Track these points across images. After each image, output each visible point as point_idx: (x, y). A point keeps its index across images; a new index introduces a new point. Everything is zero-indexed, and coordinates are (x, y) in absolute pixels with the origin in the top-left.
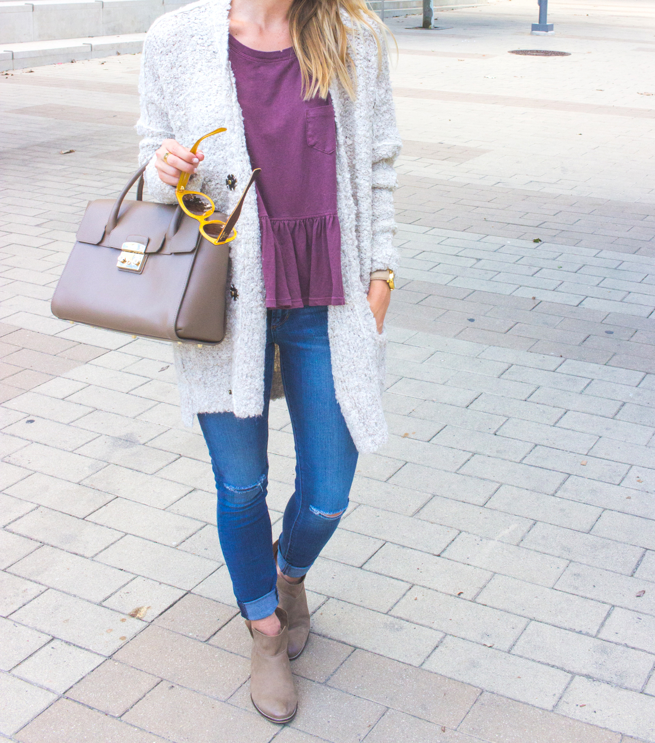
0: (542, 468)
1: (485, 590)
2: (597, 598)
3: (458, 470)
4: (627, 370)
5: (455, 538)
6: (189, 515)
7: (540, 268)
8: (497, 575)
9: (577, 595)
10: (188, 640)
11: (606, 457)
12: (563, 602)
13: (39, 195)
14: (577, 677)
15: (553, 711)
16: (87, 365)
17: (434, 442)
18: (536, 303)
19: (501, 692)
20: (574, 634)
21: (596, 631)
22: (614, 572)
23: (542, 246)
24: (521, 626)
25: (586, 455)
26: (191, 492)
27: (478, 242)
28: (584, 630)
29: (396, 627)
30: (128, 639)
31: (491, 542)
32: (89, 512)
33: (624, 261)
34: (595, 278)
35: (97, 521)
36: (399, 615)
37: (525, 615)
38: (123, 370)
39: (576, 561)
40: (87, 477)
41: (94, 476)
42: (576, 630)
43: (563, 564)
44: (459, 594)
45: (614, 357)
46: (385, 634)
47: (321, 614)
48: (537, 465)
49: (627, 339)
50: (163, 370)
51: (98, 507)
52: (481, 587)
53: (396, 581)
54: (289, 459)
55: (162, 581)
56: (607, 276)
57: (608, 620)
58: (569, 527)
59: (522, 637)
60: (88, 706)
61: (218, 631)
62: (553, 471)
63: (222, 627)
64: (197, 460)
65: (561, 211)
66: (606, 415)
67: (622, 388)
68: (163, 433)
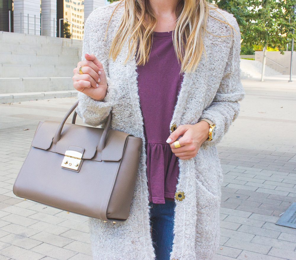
4: (244, 212)
13: (11, 144)
16: (13, 206)
25: (223, 245)
26: (44, 257)
33: (246, 170)
34: (233, 176)
40: (0, 250)
45: (239, 206)
49: (245, 199)
50: (44, 208)
56: (239, 176)
64: (50, 244)
65: (222, 152)
66: (233, 229)
67: (241, 219)
68: (38, 233)
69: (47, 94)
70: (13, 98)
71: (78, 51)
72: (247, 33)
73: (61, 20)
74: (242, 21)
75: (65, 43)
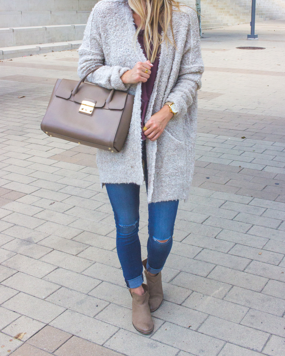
0: (238, 256)
1: (203, 325)
2: (263, 329)
3: (195, 257)
5: (190, 295)
6: (53, 281)
7: (244, 151)
8: (210, 316)
9: (252, 328)
10: (43, 352)
11: (272, 250)
12: (245, 332)
13: (5, 117)
16: (14, 202)
17: (184, 242)
18: (241, 169)
20: (249, 350)
21: (261, 349)
22: (273, 315)
23: (245, 141)
24: (221, 346)
25: (262, 249)
26: (56, 269)
27: (214, 139)
28: (255, 348)
29: (154, 345)
30: (12, 351)
31: (209, 297)
32: (3, 280)
34: (271, 156)
35: (6, 285)
36: (156, 339)
37: (223, 339)
38: (32, 204)
39: (253, 308)
40: (5, 261)
41: (8, 260)
43: (246, 310)
44: (189, 327)
45: (279, 197)
46: (147, 350)
47: (115, 338)
48: (235, 255)
50: (51, 204)
51: (8, 277)
52: (201, 323)
53: (157, 319)
54: (109, 251)
55: (34, 318)
56: (277, 155)
57: (268, 343)
58: (250, 289)
59: (221, 352)
61: (59, 347)
62: (244, 258)
63: (62, 345)
64: (62, 251)
65: (257, 123)
66: (273, 228)
67: (282, 213)
68: (47, 237)
69: (43, 48)
70: (3, 54)
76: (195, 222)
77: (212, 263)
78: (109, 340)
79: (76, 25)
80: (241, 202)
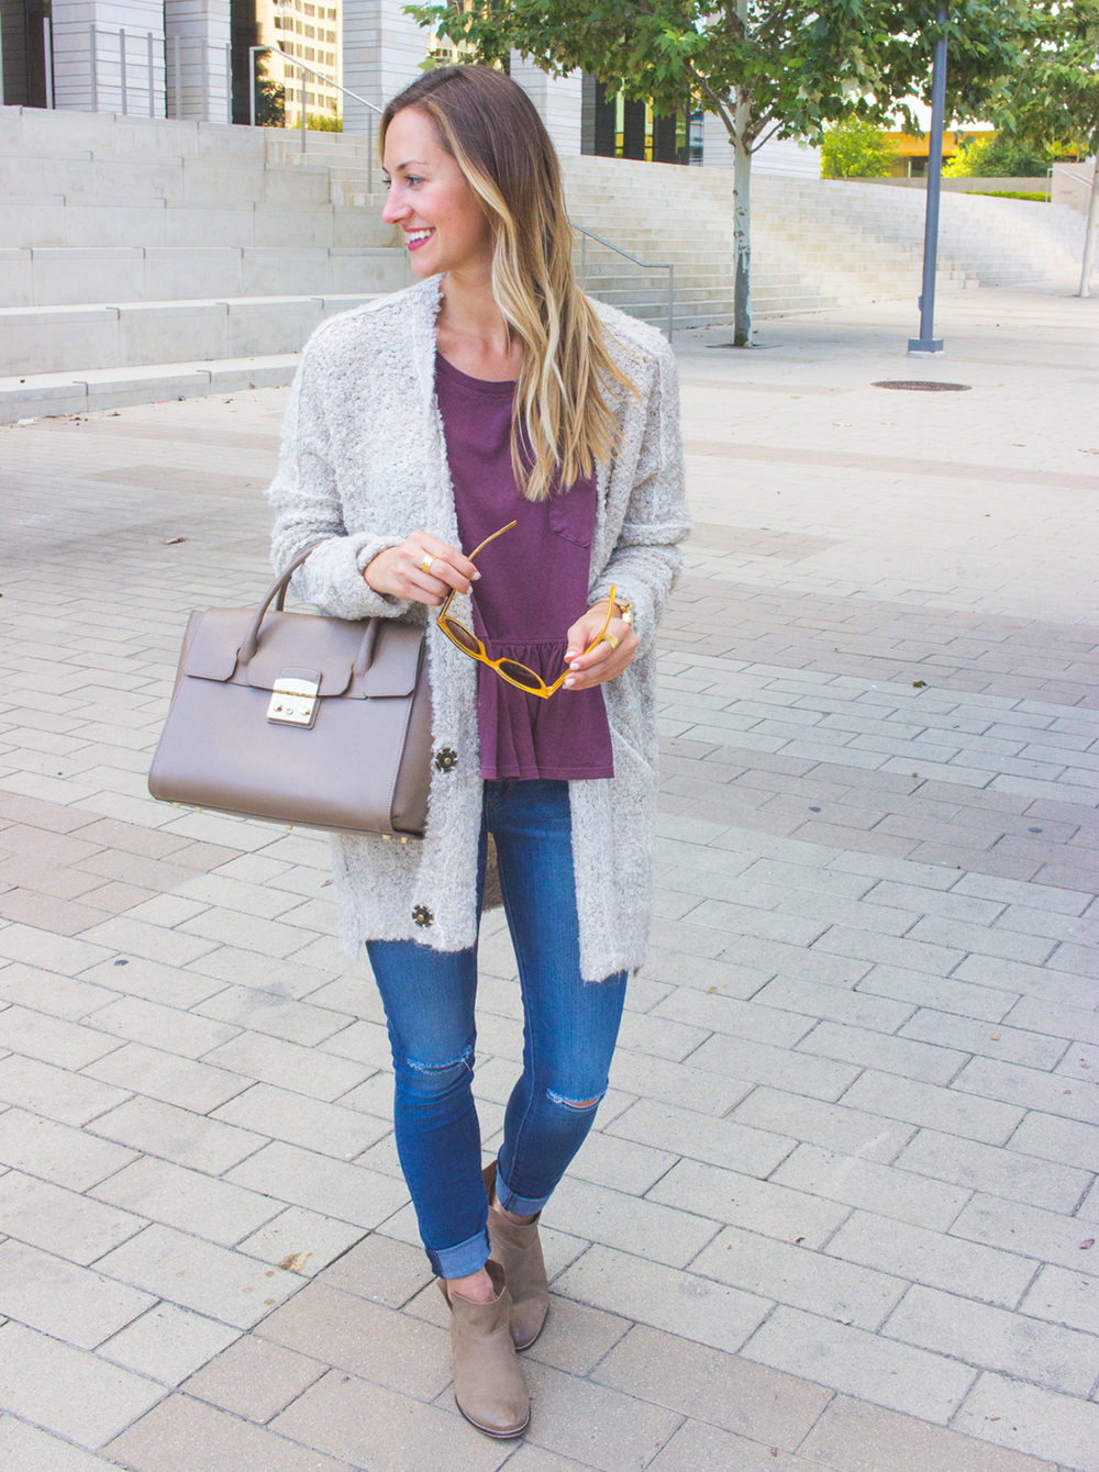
0: (929, 1044)
1: (838, 1235)
2: (1017, 1250)
3: (795, 1045)
4: (1064, 891)
5: (791, 1153)
6: (370, 1111)
7: (924, 728)
8: (857, 1211)
9: (986, 1245)
10: (371, 1306)
11: (1032, 1027)
12: (964, 1256)
13: (131, 608)
14: (986, 1373)
15: (948, 1426)
16: (209, 875)
17: (757, 1001)
18: (918, 783)
19: (865, 1396)
20: (982, 1305)
21: (1016, 1301)
22: (1044, 1209)
23: (927, 693)
24: (897, 1292)
25: (1000, 1024)
26: (375, 1075)
27: (825, 687)
28: (997, 1300)
29: (699, 1290)
30: (277, 1304)
31: (849, 1158)
32: (215, 1105)
33: (1058, 718)
34: (1012, 744)
35: (227, 1120)
36: (702, 1272)
37: (902, 1275)
38: (267, 884)
39: (983, 1191)
40: (211, 1051)
41: (221, 1049)
42: (985, 1300)
43: (963, 1195)
44: (799, 1241)
45: (1043, 870)
46: (680, 1302)
47: (581, 1269)
48: (920, 1039)
49: (1064, 841)
51: (228, 1097)
52: (832, 1230)
53: (699, 1218)
55: (330, 1214)
56: (1031, 741)
57: (1035, 1285)
58: (973, 1138)
59: (898, 1310)
60: (215, 1406)
61: (418, 1294)
62: (946, 1048)
63: (424, 1287)
65: (957, 638)
66: (1031, 962)
67: (1056, 919)
68: (329, 983)
69: (220, 374)
70: (87, 393)
71: (330, 184)
72: (1025, 96)
73: (255, 52)
74: (1010, 59)
75: (276, 147)
76: (786, 941)
77: (852, 1064)
78: (564, 1275)
79: (327, 298)
80: (925, 885)
